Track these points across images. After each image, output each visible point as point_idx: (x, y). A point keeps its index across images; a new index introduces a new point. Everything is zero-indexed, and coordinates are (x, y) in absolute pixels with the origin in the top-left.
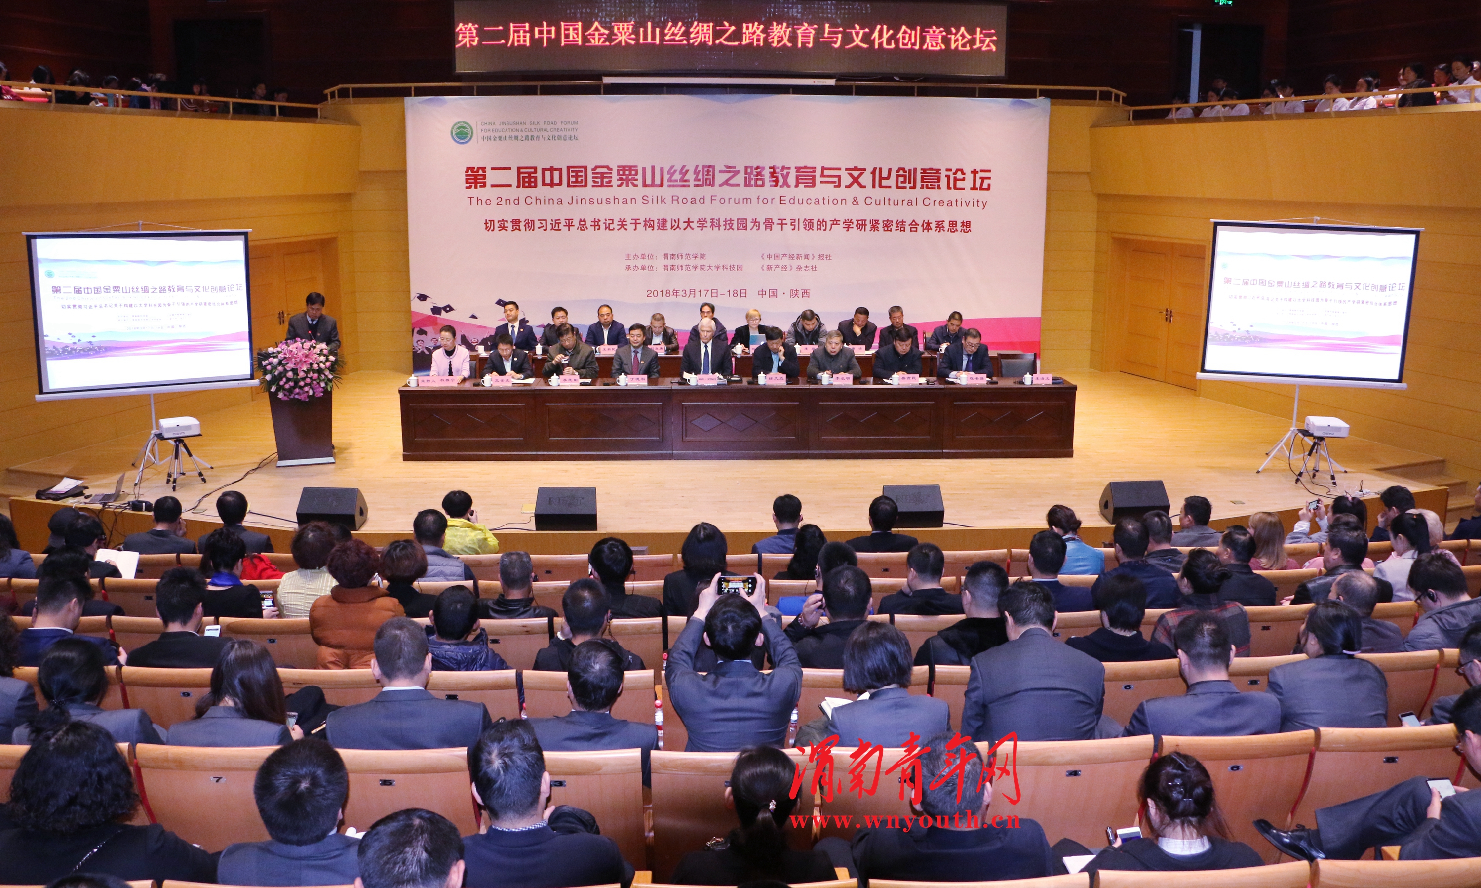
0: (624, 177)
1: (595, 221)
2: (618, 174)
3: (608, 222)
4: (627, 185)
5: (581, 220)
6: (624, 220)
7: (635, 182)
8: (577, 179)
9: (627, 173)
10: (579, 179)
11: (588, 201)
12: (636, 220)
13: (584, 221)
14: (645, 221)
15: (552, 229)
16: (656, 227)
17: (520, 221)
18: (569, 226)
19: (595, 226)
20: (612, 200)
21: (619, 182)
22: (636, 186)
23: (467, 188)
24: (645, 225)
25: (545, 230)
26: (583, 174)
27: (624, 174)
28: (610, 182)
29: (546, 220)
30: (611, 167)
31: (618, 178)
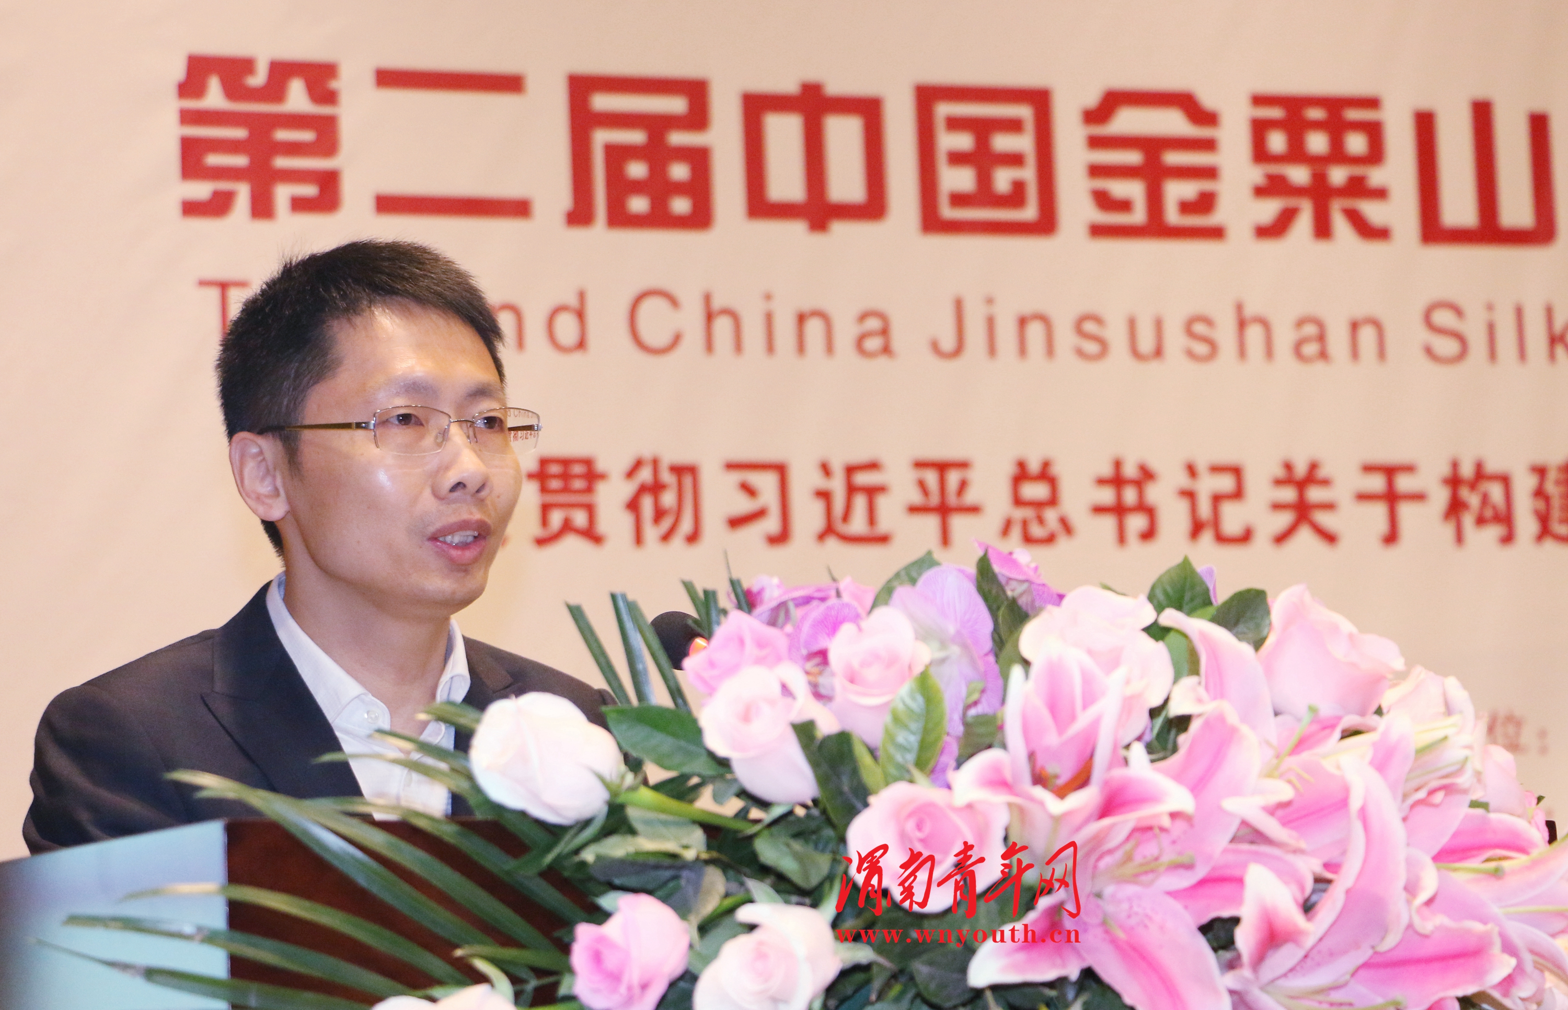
0: (1299, 175)
1: (1117, 481)
2: (1261, 154)
3: (1208, 485)
4: (1323, 229)
5: (1021, 475)
6: (1312, 477)
7: (1372, 211)
8: (984, 180)
9: (1317, 143)
10: (1003, 179)
11: (1065, 338)
12: (1390, 472)
13: (1046, 475)
14: (1454, 481)
15: (828, 531)
16: (1526, 524)
17: (592, 476)
18: (944, 510)
19: (1119, 510)
20: (1225, 334)
21: (1269, 209)
22: (1380, 234)
23: (191, 208)
24: (1455, 508)
25: (781, 538)
26: (1023, 143)
27: (1296, 153)
28: (1205, 203)
29: (781, 469)
30: (1208, 100)
31: (1256, 174)
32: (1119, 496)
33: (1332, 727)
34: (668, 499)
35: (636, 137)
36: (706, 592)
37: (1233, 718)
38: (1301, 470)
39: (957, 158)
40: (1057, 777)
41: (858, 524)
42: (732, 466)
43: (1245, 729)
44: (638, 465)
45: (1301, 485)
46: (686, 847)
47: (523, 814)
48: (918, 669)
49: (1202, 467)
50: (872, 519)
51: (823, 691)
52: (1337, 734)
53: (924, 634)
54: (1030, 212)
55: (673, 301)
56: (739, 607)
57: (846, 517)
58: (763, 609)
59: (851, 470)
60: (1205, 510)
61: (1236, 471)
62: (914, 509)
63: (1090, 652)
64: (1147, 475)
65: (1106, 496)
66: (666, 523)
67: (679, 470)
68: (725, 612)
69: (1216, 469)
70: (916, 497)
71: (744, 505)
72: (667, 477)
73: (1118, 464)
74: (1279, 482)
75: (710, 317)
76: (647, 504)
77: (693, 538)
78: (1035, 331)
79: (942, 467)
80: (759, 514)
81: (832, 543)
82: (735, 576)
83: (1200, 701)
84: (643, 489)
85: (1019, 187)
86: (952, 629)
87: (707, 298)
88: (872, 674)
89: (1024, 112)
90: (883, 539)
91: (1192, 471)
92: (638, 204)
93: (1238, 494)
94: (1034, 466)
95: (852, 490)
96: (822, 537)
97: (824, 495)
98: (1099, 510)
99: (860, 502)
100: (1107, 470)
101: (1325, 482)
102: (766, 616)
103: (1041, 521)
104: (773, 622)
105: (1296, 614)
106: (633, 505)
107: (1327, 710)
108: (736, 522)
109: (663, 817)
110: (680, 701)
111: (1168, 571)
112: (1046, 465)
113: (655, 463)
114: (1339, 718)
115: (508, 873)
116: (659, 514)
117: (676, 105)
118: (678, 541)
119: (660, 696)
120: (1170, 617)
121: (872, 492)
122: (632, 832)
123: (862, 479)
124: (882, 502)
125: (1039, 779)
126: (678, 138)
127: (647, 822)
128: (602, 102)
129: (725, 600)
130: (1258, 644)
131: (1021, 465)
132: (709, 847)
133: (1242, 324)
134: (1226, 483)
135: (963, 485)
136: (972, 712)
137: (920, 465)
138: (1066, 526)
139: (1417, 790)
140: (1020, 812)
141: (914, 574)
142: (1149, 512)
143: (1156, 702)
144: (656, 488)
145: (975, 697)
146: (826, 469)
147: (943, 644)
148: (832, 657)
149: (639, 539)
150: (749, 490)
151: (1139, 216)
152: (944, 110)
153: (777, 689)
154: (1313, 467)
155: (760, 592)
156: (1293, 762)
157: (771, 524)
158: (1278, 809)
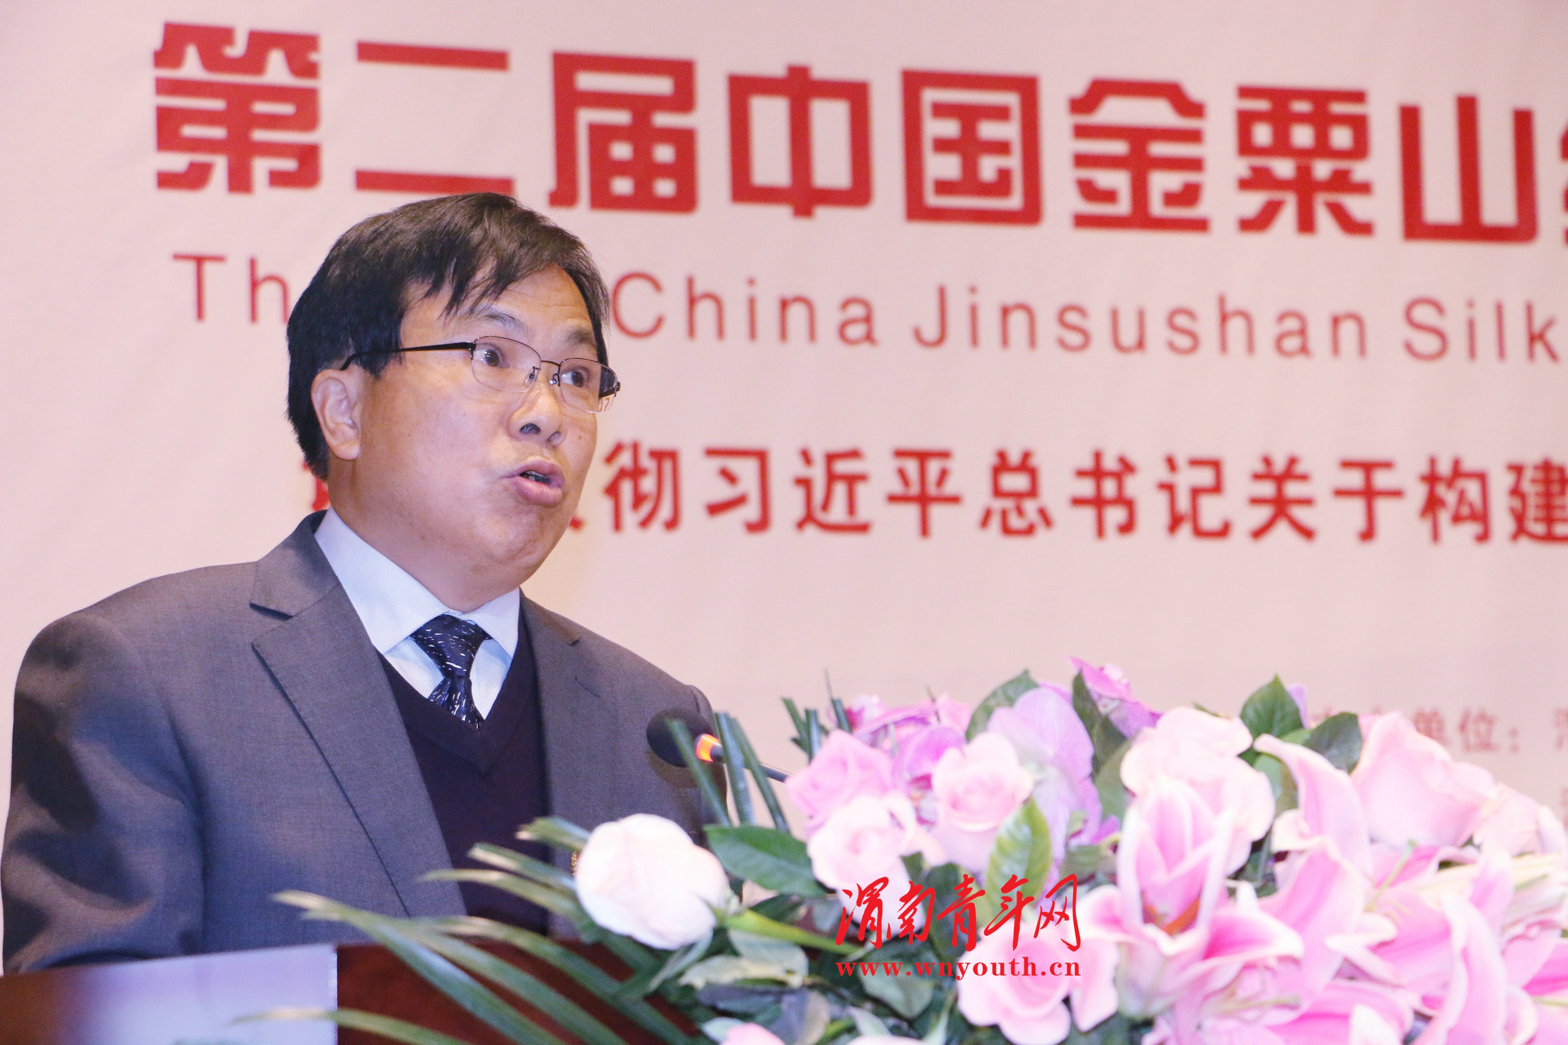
0: (1284, 168)
1: (1097, 473)
2: (1246, 146)
3: (1187, 479)
4: (1306, 224)
5: (1002, 466)
6: (1290, 473)
7: (1356, 206)
8: (970, 167)
9: (1303, 136)
10: (988, 167)
11: (1048, 328)
12: (1368, 467)
13: (1026, 466)
14: (1431, 479)
15: (808, 519)
16: (1502, 522)
18: (924, 500)
19: (1098, 502)
20: (1208, 327)
21: (1253, 202)
22: (1363, 229)
23: (166, 181)
24: (1432, 505)
25: (760, 525)
26: (1009, 131)
27: (1281, 146)
28: (1190, 195)
29: (761, 456)
30: (1194, 92)
31: (1242, 167)
32: (1099, 488)
33: (1428, 857)
34: (648, 484)
35: (621, 117)
36: (807, 712)
37: (1334, 854)
38: (1279, 466)
39: (942, 145)
40: (1166, 915)
41: (838, 513)
42: (712, 452)
43: (1346, 865)
44: (618, 449)
45: (1280, 480)
46: (790, 972)
47: (630, 939)
48: (1023, 795)
49: (1181, 461)
50: (851, 508)
51: (926, 816)
52: (1434, 864)
53: (1024, 757)
54: (1015, 201)
55: (656, 285)
56: (840, 726)
57: (825, 506)
58: (864, 730)
59: (831, 458)
60: (1183, 504)
61: (1216, 465)
62: (893, 499)
63: (1192, 783)
64: (1127, 467)
65: (1086, 488)
66: (646, 508)
67: (659, 455)
68: (825, 731)
69: (1196, 463)
70: (896, 487)
71: (724, 492)
72: (647, 462)
73: (1098, 456)
74: (1257, 477)
75: (692, 301)
76: (626, 488)
77: (672, 524)
78: (1018, 320)
79: (923, 457)
80: (740, 501)
81: (811, 531)
82: (836, 695)
83: (1302, 835)
84: (622, 474)
85: (1004, 175)
86: (1050, 751)
87: (690, 282)
88: (975, 801)
89: (1011, 99)
90: (863, 528)
91: (1171, 464)
92: (622, 186)
93: (1217, 489)
94: (1014, 458)
95: (832, 478)
96: (801, 525)
97: (805, 483)
98: (1078, 502)
99: (840, 490)
100: (1087, 463)
101: (1304, 478)
102: (867, 738)
103: (1020, 512)
104: (873, 744)
105: (1391, 742)
106: (612, 490)
107: (1424, 838)
108: (715, 509)
109: (766, 940)
110: (779, 820)
111: (1260, 691)
112: (1026, 455)
113: (635, 447)
114: (1435, 849)
115: (614, 997)
116: (638, 500)
117: (662, 85)
118: (657, 526)
119: (761, 817)
120: (1266, 743)
121: (852, 480)
122: (735, 953)
123: (842, 467)
124: (862, 490)
125: (1149, 916)
126: (662, 119)
127: (750, 945)
128: (587, 81)
129: (826, 719)
130: (1351, 768)
131: (1002, 455)
132: (812, 971)
133: (1224, 318)
134: (1205, 477)
135: (943, 475)
136: (1074, 843)
137: (900, 454)
138: (1046, 518)
139: (1514, 923)
140: (1129, 950)
141: (1011, 693)
142: (1129, 504)
143: (1258, 835)
144: (636, 473)
145: (1078, 826)
146: (806, 457)
147: (1041, 765)
148: (936, 781)
149: (617, 525)
150: (729, 477)
151: (1123, 207)
152: (930, 96)
153: (886, 820)
154: (1292, 461)
155: (861, 711)
156: (1390, 894)
157: (751, 511)
158: (1380, 948)
